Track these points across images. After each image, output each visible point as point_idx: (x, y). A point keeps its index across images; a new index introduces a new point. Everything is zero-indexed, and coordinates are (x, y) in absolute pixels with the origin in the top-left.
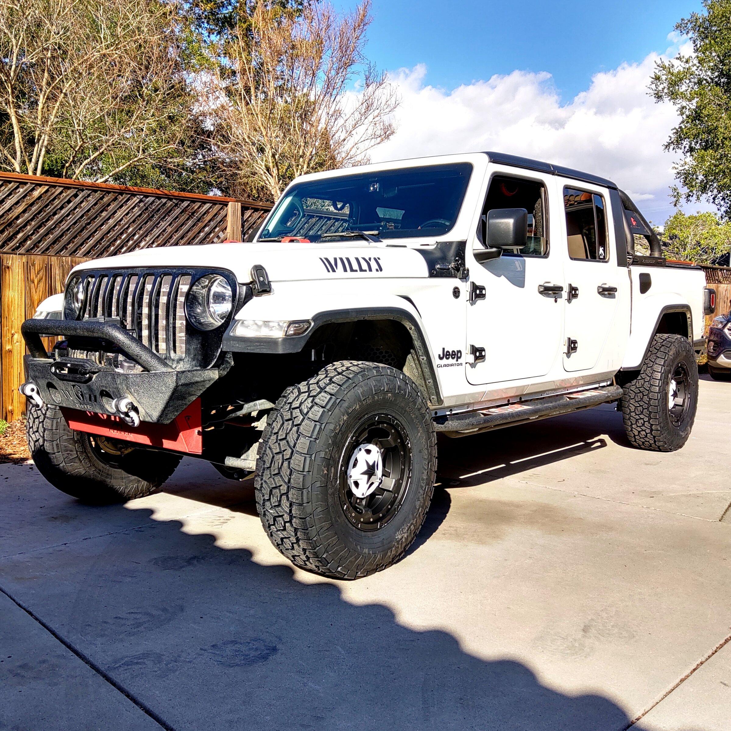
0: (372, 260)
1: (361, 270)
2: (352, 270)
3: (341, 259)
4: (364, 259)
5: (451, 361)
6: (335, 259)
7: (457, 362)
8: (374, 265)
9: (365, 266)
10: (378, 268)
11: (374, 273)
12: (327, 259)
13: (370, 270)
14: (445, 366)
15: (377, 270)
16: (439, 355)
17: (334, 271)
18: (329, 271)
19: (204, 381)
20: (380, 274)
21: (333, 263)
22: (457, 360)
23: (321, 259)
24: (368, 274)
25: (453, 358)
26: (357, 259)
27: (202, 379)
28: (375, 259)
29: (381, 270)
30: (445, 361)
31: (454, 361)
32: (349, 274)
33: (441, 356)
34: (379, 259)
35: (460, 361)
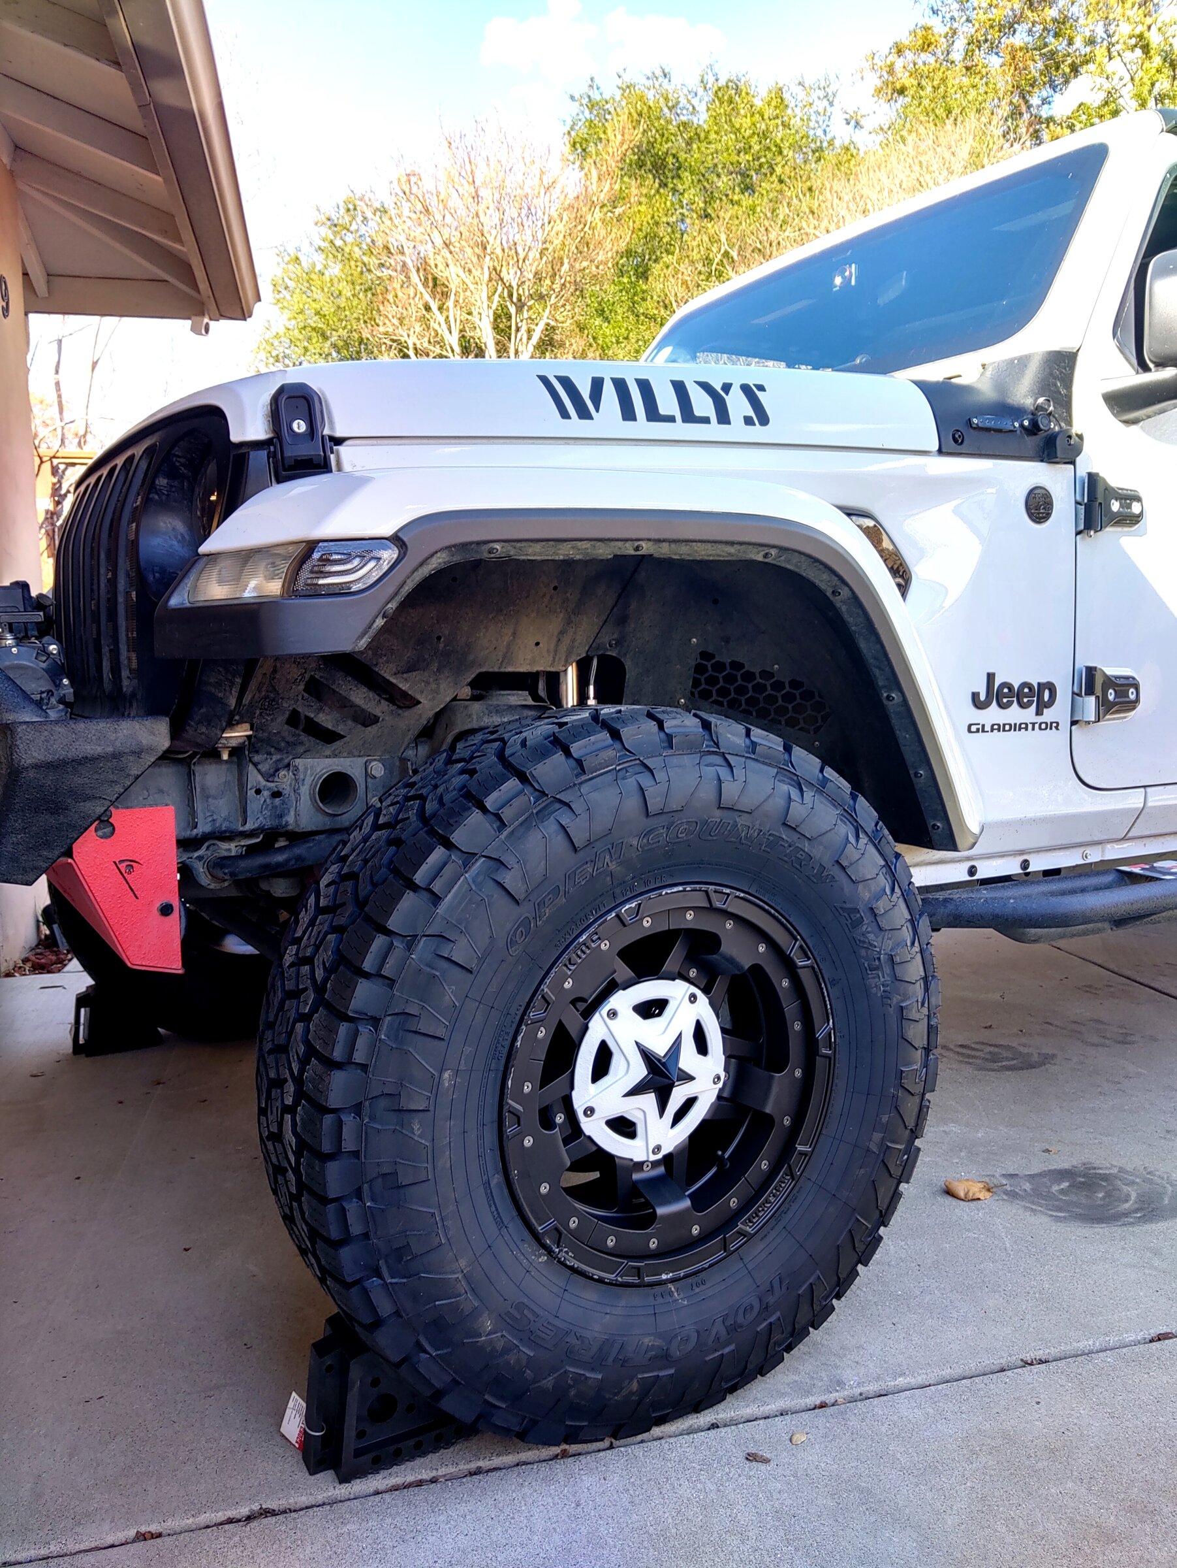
0: (736, 391)
1: (688, 415)
2: (653, 414)
3: (621, 386)
4: (706, 387)
5: (1015, 714)
6: (597, 384)
7: (1040, 719)
8: (738, 405)
9: (702, 404)
10: (751, 413)
11: (737, 430)
12: (566, 382)
13: (723, 417)
14: (998, 728)
15: (748, 421)
16: (975, 696)
17: (584, 414)
18: (565, 414)
19: (116, 756)
20: (757, 433)
21: (585, 392)
22: (1039, 712)
23: (544, 380)
24: (713, 430)
25: (1022, 706)
26: (680, 388)
27: (110, 749)
28: (746, 389)
29: (764, 419)
30: (993, 714)
31: (1029, 715)
32: (642, 426)
33: (983, 697)
34: (761, 388)
35: (1049, 715)
